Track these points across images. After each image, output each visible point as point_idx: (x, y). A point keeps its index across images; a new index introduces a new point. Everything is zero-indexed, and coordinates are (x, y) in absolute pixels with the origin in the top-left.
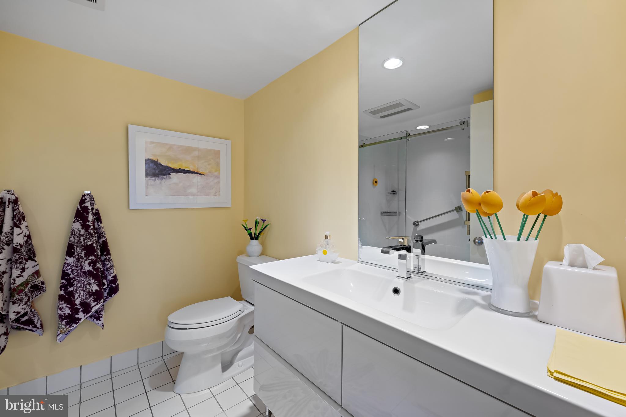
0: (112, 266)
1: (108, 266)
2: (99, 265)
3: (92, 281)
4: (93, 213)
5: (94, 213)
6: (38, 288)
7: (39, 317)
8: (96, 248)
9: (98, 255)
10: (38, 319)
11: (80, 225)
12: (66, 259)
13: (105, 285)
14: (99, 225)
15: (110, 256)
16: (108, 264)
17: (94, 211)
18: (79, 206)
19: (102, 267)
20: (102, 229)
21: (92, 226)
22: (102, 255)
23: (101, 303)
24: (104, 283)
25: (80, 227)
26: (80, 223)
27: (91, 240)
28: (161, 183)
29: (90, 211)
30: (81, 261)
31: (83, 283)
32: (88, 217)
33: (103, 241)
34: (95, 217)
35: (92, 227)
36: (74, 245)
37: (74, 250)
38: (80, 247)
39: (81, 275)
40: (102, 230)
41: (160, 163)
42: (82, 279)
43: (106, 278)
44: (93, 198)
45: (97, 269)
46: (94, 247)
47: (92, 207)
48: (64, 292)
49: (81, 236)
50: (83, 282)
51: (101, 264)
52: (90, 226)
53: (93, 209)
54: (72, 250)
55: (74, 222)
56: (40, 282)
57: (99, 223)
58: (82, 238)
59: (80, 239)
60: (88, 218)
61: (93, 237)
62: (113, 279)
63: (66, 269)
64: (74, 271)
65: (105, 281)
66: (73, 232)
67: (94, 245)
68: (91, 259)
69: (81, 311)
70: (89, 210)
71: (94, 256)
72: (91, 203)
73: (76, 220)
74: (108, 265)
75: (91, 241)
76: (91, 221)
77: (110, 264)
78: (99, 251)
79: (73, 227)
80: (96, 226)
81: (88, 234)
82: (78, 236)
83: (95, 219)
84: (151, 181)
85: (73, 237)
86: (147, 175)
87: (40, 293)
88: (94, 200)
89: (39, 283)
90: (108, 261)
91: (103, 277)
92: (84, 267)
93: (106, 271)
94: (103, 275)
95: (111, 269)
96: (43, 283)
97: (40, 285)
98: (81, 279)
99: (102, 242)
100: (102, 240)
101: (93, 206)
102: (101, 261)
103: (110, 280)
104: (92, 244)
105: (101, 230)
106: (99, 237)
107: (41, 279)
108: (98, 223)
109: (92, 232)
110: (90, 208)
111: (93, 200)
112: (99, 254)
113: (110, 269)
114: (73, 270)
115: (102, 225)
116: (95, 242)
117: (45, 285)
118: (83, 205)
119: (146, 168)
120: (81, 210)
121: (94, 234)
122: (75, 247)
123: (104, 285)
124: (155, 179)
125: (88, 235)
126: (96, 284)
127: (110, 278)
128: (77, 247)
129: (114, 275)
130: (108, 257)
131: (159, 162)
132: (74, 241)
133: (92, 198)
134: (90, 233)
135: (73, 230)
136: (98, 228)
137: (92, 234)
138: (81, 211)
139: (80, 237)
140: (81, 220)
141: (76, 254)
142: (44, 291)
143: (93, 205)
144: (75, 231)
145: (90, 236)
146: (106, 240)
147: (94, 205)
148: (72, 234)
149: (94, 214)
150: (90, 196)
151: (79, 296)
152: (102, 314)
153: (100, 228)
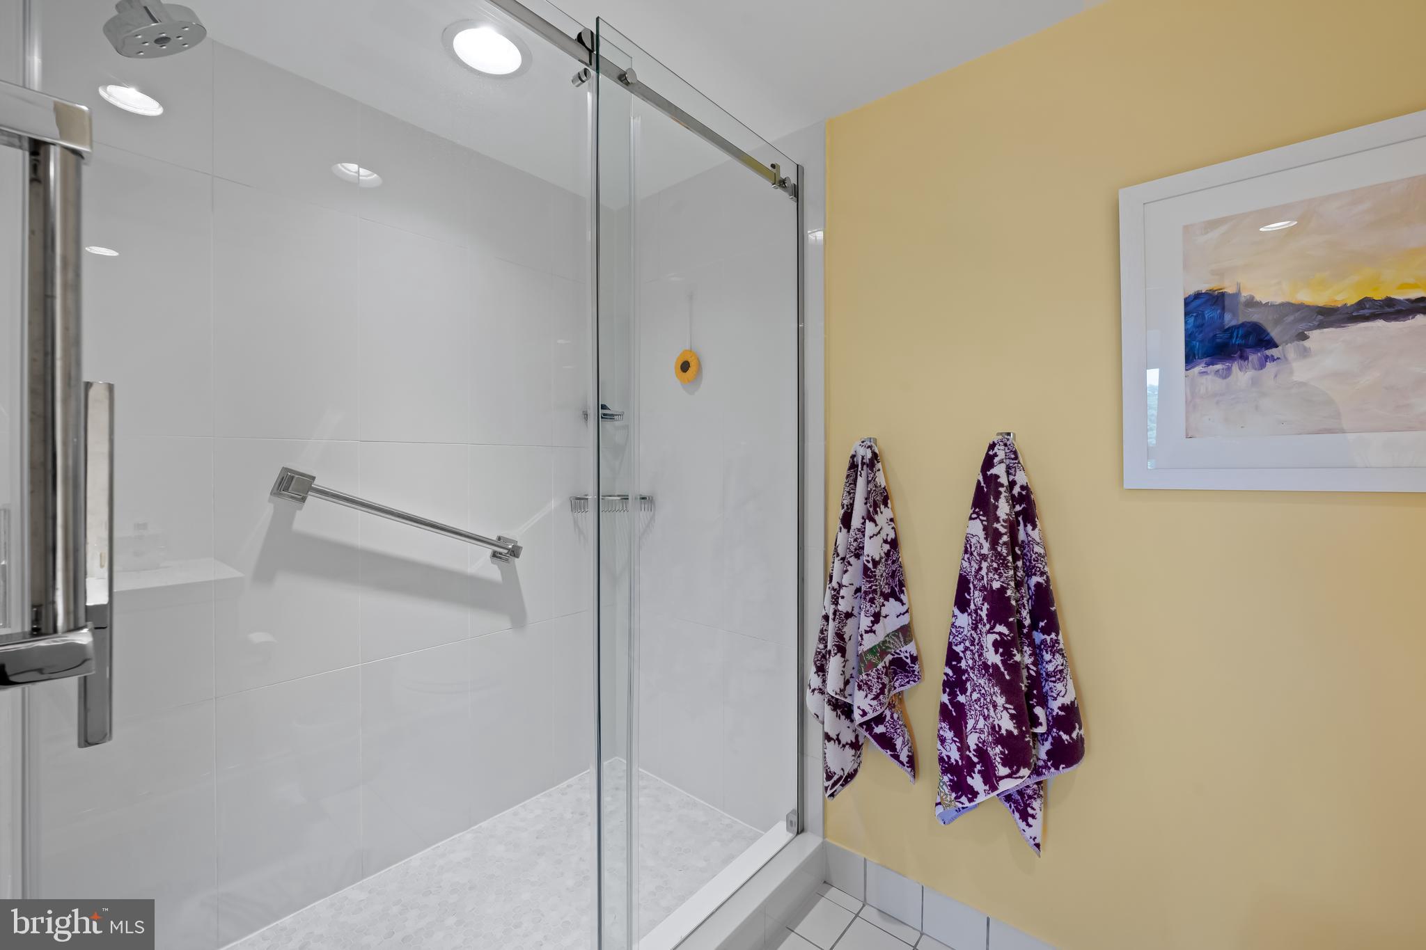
0: (1061, 671)
1: (1050, 668)
2: (1024, 657)
3: (1001, 700)
4: (1013, 497)
5: (1016, 495)
6: (903, 668)
7: (906, 739)
8: (1013, 603)
9: (1020, 624)
10: (903, 742)
11: (981, 527)
12: (954, 616)
13: (1041, 724)
14: (1027, 535)
15: (1057, 635)
16: (1050, 661)
17: (1016, 490)
18: (981, 474)
19: (1033, 664)
20: (1035, 546)
21: (1005, 534)
22: (1034, 626)
23: (1022, 777)
24: (1038, 718)
25: (982, 534)
26: (982, 521)
27: (1000, 575)
28: (1255, 382)
29: (1002, 489)
30: (980, 631)
31: (983, 694)
32: (997, 507)
33: (1038, 585)
34: (1018, 508)
35: (1005, 538)
36: (969, 582)
37: (969, 594)
38: (980, 590)
39: (979, 671)
40: (1037, 549)
41: (1252, 298)
42: (982, 681)
43: (1043, 703)
44: (1015, 453)
45: (1015, 668)
46: (1009, 598)
47: (1011, 478)
48: (949, 699)
49: (982, 559)
50: (983, 691)
51: (1030, 655)
52: (1001, 535)
53: (1012, 484)
54: (966, 594)
55: (971, 518)
56: (908, 655)
57: (1029, 527)
58: (984, 565)
59: (980, 569)
60: (996, 510)
61: (1007, 567)
62: (1063, 713)
63: (954, 640)
64: (968, 653)
65: (1039, 711)
66: (968, 546)
67: (1009, 593)
68: (1000, 634)
69: (979, 772)
70: (1002, 485)
71: (1007, 627)
72: (1008, 468)
73: (974, 512)
74: (1051, 664)
75: (1002, 580)
76: (1004, 521)
77: (1054, 663)
78: (1025, 613)
79: (968, 531)
80: (1022, 536)
81: (996, 557)
82: (978, 558)
83: (1017, 514)
84: (1209, 377)
85: (968, 558)
86: (1190, 359)
87: (908, 682)
88: (1016, 458)
89: (907, 657)
90: (1051, 651)
91: (1034, 696)
92: (985, 650)
93: (1046, 680)
94: (1035, 692)
95: (1059, 679)
96: (914, 659)
97: (908, 661)
98: (980, 681)
99: (1035, 586)
100: (1035, 579)
101: (1015, 475)
102: (1032, 643)
103: (1055, 714)
104: (1003, 590)
105: (1033, 551)
106: (1030, 571)
107: (911, 648)
108: (1025, 526)
109: (1004, 552)
110: (1004, 480)
111: (1013, 456)
112: (1027, 622)
113: (1053, 679)
114: (966, 649)
115: (1035, 534)
116: (1012, 584)
117: (917, 666)
118: (989, 473)
119: (1186, 330)
120: (984, 485)
121: (1010, 558)
122: (971, 586)
123: (1035, 722)
124: (1229, 369)
125: (996, 559)
126: (1008, 712)
127: (1055, 705)
128: (975, 587)
129: (1067, 700)
130: (1051, 639)
131: (1245, 294)
132: (969, 570)
133: (1011, 451)
134: (1000, 554)
135: (967, 541)
136: (1027, 542)
137: (1005, 559)
138: (985, 490)
139: (980, 562)
140: (983, 515)
141: (972, 607)
142: (916, 679)
143: (1012, 471)
144: (972, 544)
145: (998, 565)
146: (1048, 581)
147: (1015, 471)
148: (966, 552)
149: (1014, 500)
150: (1005, 445)
151: (974, 728)
152: (1034, 809)
153: (1029, 543)
